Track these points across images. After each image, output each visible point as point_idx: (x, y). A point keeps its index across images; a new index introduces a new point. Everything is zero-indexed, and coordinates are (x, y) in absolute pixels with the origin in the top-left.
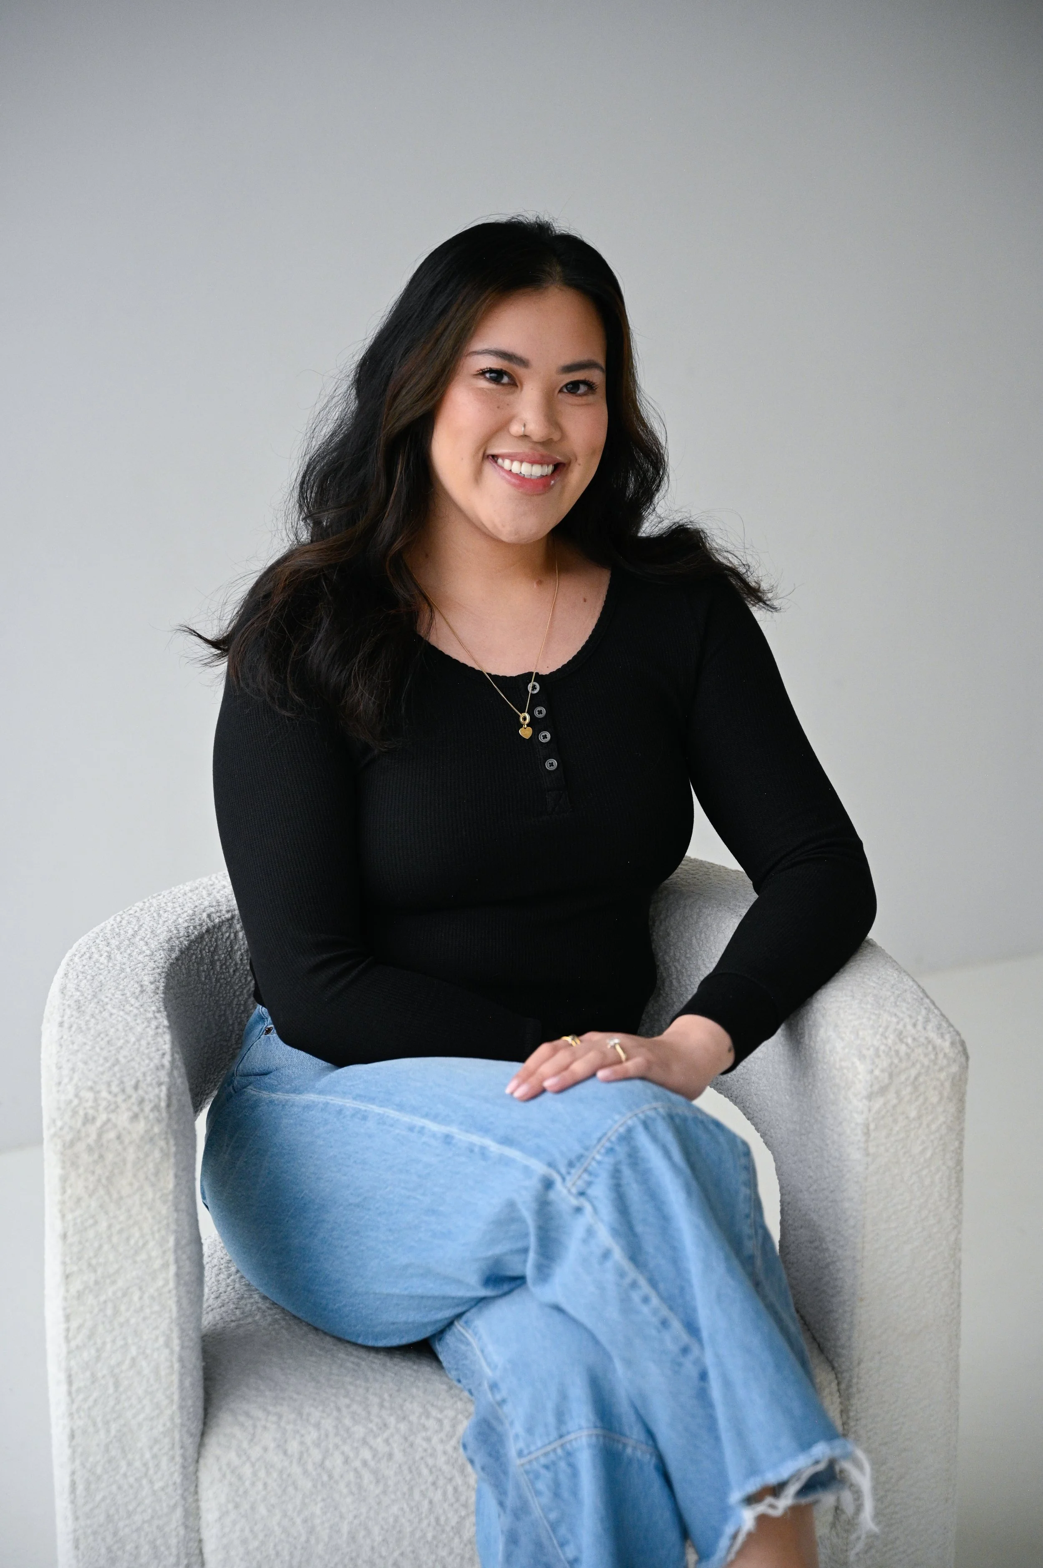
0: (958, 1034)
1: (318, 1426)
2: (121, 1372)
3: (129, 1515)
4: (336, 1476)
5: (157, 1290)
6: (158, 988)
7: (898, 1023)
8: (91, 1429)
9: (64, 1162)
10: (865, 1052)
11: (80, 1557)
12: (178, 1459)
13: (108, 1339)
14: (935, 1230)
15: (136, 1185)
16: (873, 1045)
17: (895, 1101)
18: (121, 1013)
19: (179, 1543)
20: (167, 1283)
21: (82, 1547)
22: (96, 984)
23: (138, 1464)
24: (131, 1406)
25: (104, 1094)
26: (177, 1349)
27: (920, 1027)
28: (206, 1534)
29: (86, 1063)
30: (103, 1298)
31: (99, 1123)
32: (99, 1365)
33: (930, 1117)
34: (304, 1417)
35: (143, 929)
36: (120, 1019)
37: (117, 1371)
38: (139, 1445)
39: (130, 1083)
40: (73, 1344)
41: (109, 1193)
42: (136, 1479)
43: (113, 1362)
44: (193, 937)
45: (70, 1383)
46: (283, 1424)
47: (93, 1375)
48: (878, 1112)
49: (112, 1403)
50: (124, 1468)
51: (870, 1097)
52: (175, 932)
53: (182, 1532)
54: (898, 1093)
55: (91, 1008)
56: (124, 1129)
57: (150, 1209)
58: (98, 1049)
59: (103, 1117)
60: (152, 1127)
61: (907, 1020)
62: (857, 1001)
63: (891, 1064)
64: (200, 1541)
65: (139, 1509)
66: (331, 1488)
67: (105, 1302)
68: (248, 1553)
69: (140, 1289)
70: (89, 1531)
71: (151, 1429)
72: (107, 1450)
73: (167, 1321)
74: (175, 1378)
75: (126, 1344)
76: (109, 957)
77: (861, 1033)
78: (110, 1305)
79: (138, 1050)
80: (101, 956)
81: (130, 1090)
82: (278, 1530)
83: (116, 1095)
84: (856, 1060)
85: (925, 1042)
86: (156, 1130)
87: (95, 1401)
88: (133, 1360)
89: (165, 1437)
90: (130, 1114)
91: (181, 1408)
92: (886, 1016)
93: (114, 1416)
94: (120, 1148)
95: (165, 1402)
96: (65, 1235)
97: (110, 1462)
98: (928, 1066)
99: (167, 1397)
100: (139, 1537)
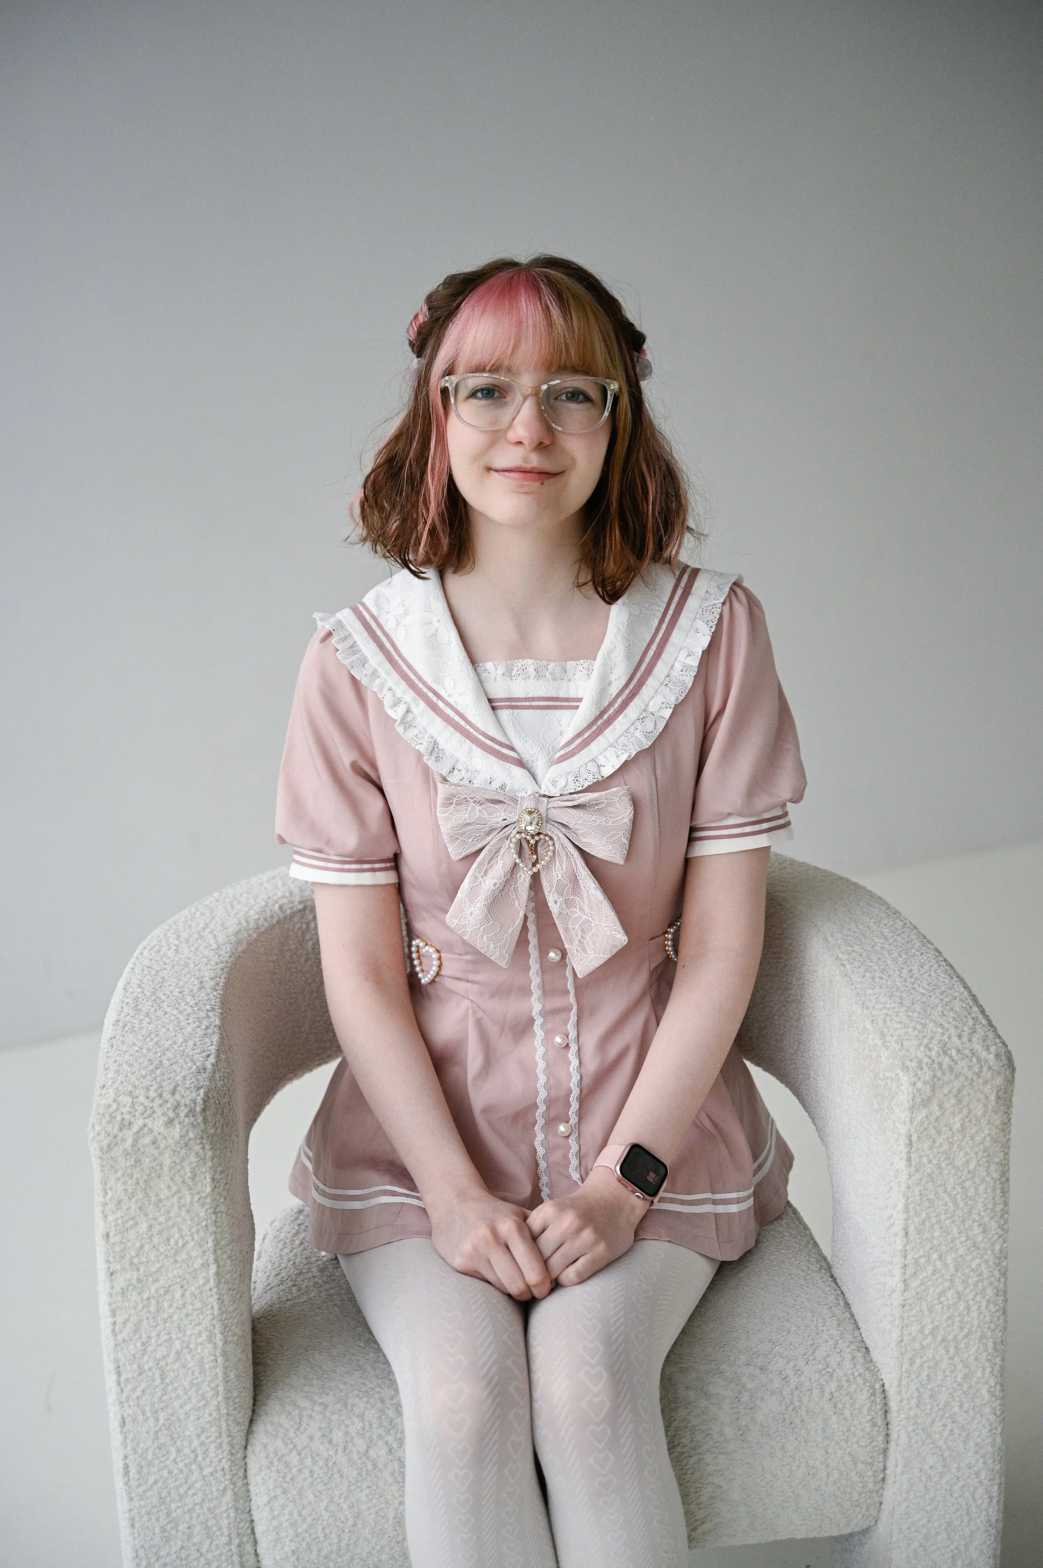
0: (1005, 1044)
1: (361, 1416)
2: (167, 1365)
3: (181, 1497)
4: (380, 1465)
5: (199, 1287)
6: (218, 984)
7: (943, 1034)
8: (141, 1418)
9: (102, 1166)
10: (908, 1063)
11: (136, 1535)
12: (226, 1447)
13: (153, 1334)
14: (979, 1239)
15: (174, 1188)
16: (917, 1057)
17: (938, 1114)
18: (175, 1012)
19: (230, 1523)
20: (207, 1282)
21: (137, 1526)
22: (159, 979)
23: (186, 1450)
24: (178, 1396)
25: (142, 1099)
26: (220, 1343)
27: (965, 1039)
28: (256, 1516)
29: (131, 1065)
30: (145, 1296)
31: (135, 1129)
32: (145, 1358)
33: (974, 1130)
34: (349, 1407)
35: (214, 922)
36: (173, 1018)
37: (163, 1363)
38: (187, 1433)
39: (168, 1087)
40: (120, 1337)
41: (147, 1195)
42: (186, 1465)
43: (158, 1356)
44: (263, 929)
45: (119, 1374)
46: (328, 1414)
47: (140, 1367)
48: (922, 1123)
49: (159, 1394)
50: (173, 1454)
51: (912, 1109)
52: (245, 924)
53: (233, 1514)
54: (941, 1106)
55: (146, 1007)
56: (160, 1134)
57: (188, 1212)
58: (145, 1051)
59: (140, 1122)
60: (187, 1132)
61: (953, 1031)
62: (904, 1008)
63: (935, 1076)
64: (252, 1521)
65: (190, 1493)
66: (376, 1476)
67: (148, 1299)
68: (297, 1535)
69: (182, 1287)
70: (143, 1511)
71: (198, 1419)
72: (156, 1437)
73: (209, 1317)
74: (219, 1371)
75: (170, 1339)
76: (177, 951)
77: (905, 1043)
79: (183, 1051)
80: (169, 949)
81: (166, 1095)
82: (326, 1516)
83: (153, 1101)
84: (899, 1071)
85: (970, 1055)
86: (191, 1135)
87: (143, 1391)
88: (178, 1353)
89: (211, 1426)
90: (166, 1119)
91: (227, 1398)
92: (931, 1026)
93: (162, 1405)
94: (156, 1152)
95: (210, 1394)
96: (108, 1235)
97: (160, 1448)
98: (972, 1079)
99: (212, 1389)
100: (191, 1518)
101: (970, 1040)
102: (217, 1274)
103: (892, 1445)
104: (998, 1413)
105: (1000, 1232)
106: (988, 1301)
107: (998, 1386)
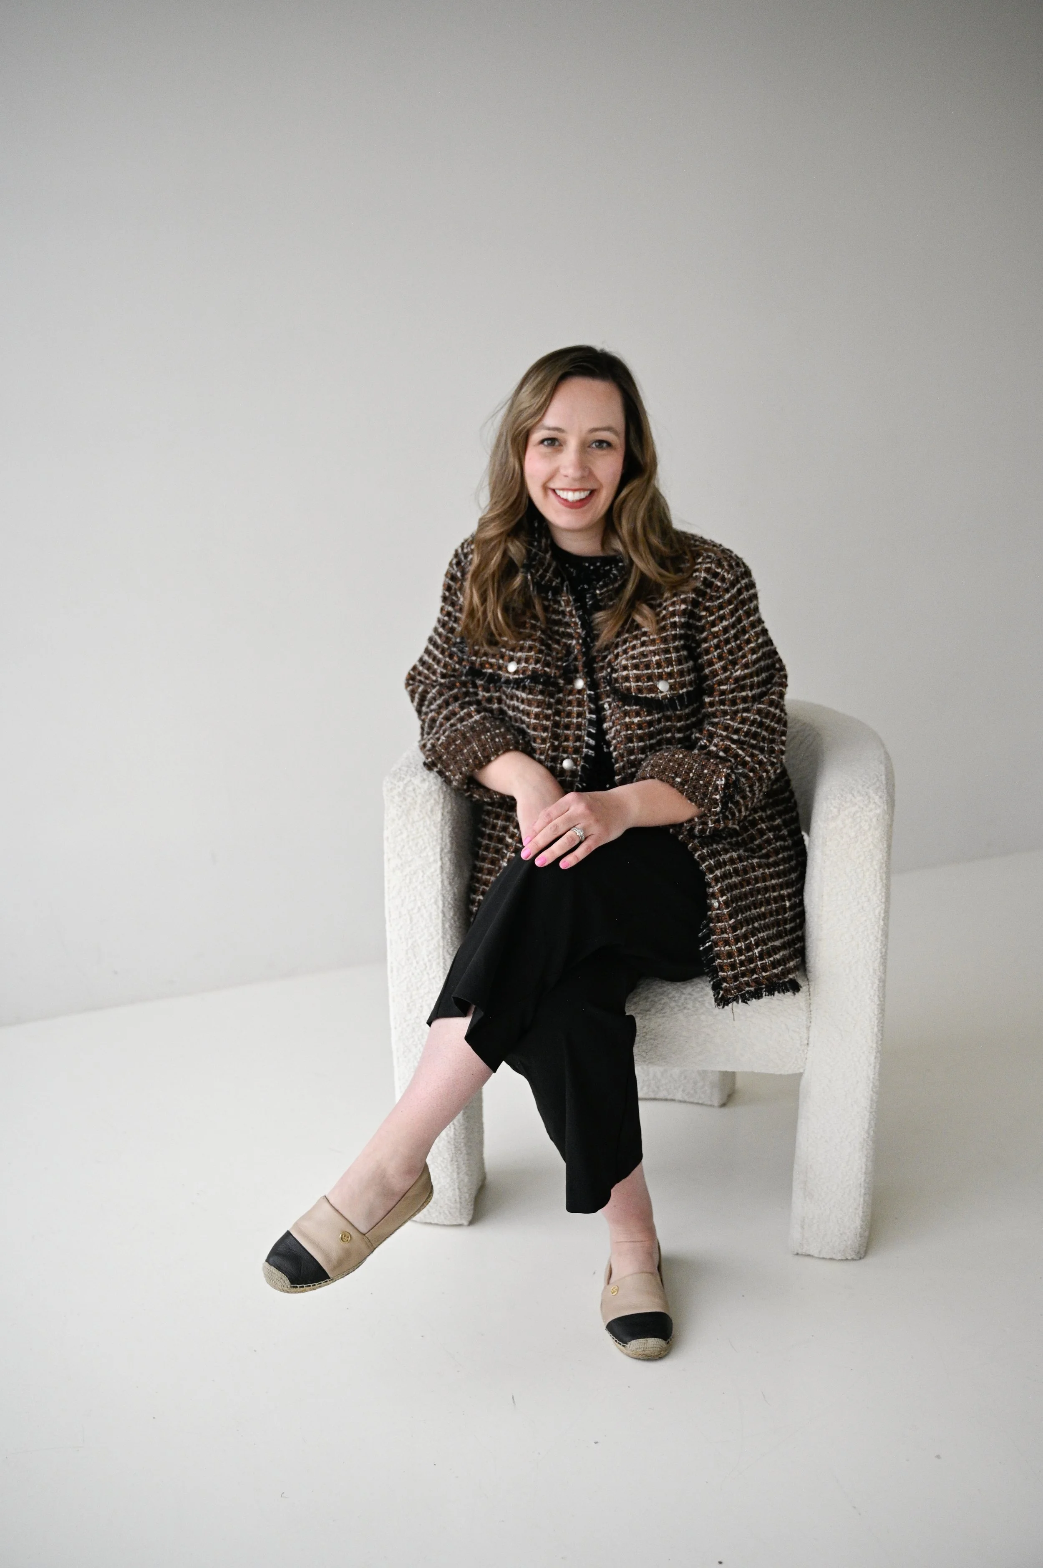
3: (418, 989)
12: (442, 964)
15: (421, 816)
20: (436, 871)
25: (413, 769)
31: (405, 782)
47: (400, 913)
50: (415, 964)
56: (417, 786)
57: (428, 830)
59: (408, 778)
60: (431, 787)
67: (406, 876)
69: (423, 871)
71: (428, 946)
72: (407, 953)
74: (440, 921)
75: (415, 900)
78: (408, 878)
83: (417, 770)
86: (433, 789)
88: (419, 909)
90: (422, 779)
91: (443, 938)
96: (388, 838)
97: (408, 960)
98: (863, 808)
99: (436, 931)
100: (422, 1001)
101: (868, 788)
102: (442, 867)
103: (813, 1024)
104: (876, 1013)
105: (878, 902)
106: (871, 944)
107: (876, 996)
